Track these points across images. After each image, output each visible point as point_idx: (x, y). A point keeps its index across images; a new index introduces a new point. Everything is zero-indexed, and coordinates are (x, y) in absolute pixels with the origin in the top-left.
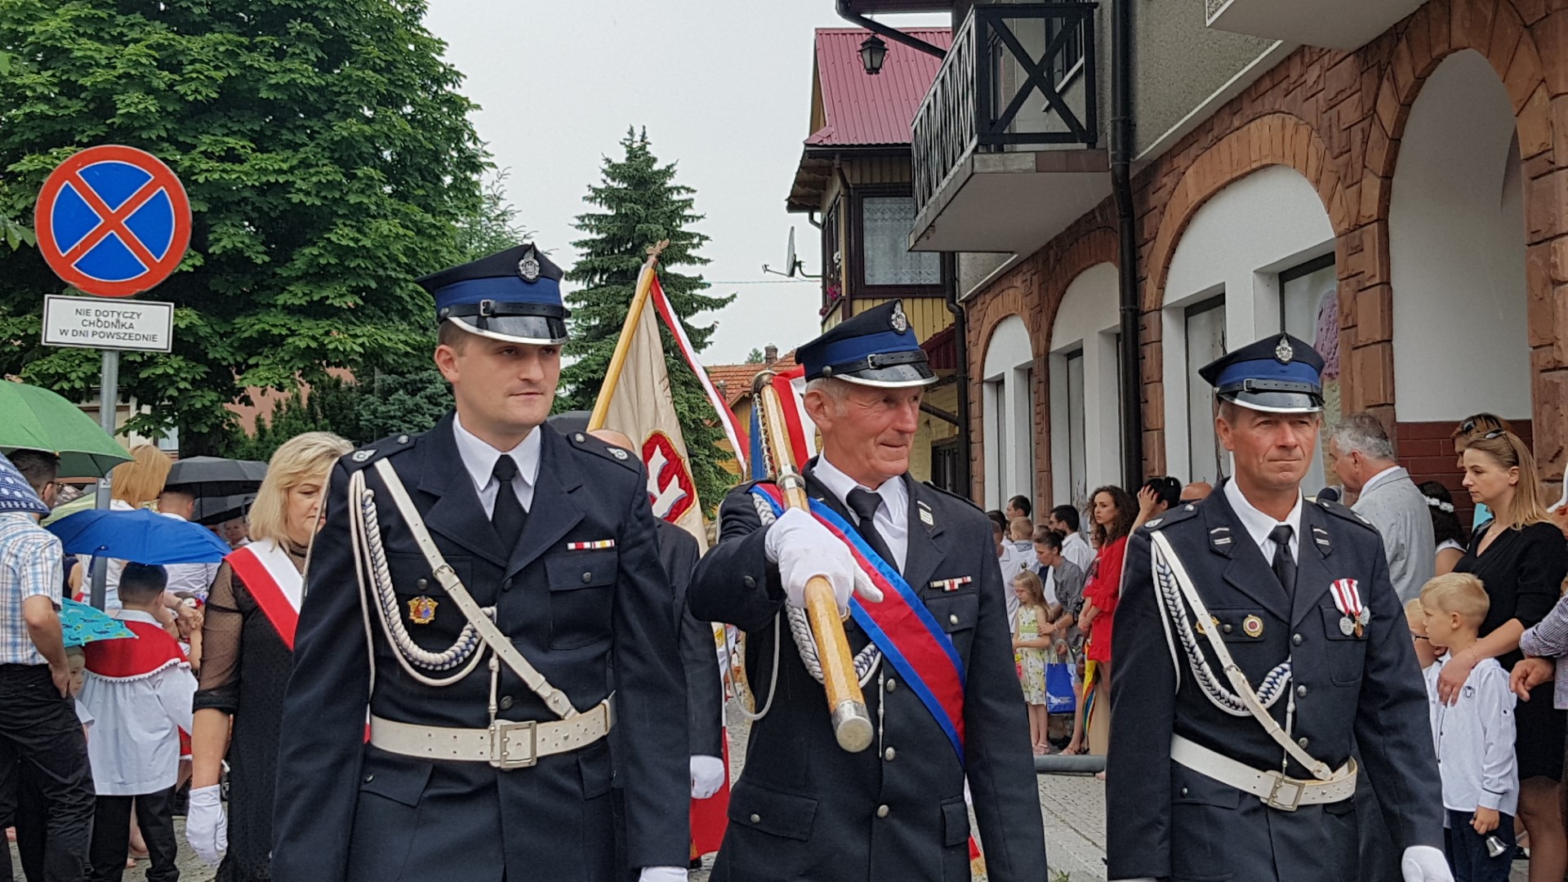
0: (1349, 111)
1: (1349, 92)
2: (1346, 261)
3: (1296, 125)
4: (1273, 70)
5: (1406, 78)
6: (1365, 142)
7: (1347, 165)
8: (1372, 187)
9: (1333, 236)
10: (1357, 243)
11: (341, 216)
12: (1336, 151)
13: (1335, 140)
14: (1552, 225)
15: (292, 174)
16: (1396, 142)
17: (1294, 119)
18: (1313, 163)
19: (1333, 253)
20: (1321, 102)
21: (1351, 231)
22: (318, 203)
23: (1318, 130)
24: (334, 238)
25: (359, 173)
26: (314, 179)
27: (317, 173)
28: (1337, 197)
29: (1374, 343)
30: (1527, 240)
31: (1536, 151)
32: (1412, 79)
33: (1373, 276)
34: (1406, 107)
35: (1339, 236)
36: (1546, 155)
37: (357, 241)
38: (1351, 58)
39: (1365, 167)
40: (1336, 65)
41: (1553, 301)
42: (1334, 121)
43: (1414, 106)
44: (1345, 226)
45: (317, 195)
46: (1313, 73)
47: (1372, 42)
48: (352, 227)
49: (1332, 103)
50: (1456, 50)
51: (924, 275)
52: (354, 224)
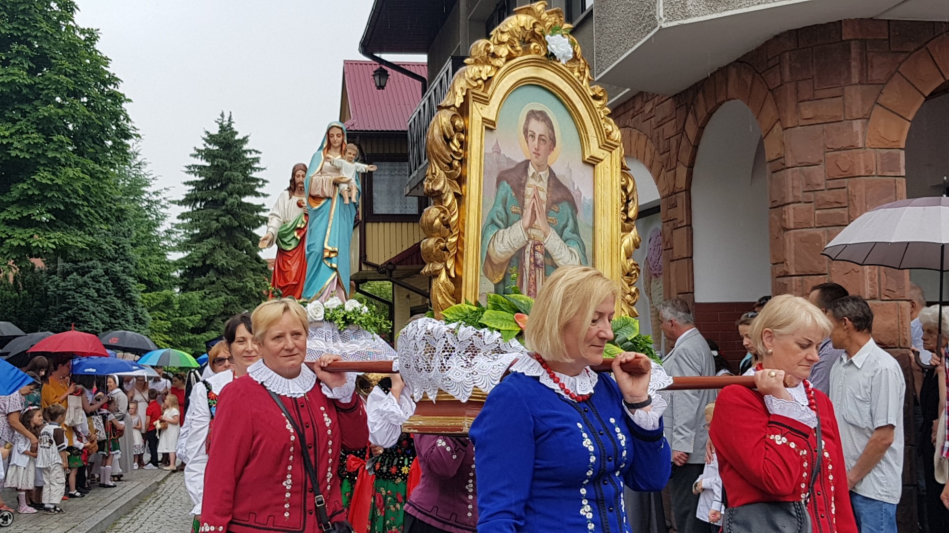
0: (669, 129)
1: (669, 119)
2: (667, 212)
3: (639, 135)
4: (625, 103)
5: (702, 113)
6: (678, 145)
7: (668, 159)
8: (682, 172)
9: (659, 197)
10: (673, 202)
11: (44, 165)
12: (662, 151)
13: (661, 145)
14: (784, 198)
15: (11, 138)
16: (696, 147)
17: (637, 132)
18: (648, 156)
19: (659, 206)
20: (653, 123)
21: (670, 196)
22: (28, 157)
23: (651, 139)
24: (38, 179)
25: (55, 139)
26: (26, 142)
27: (27, 138)
28: (662, 176)
29: (683, 258)
30: (769, 205)
31: (775, 158)
32: (706, 114)
33: (683, 221)
34: (702, 128)
35: (663, 198)
36: (780, 160)
37: (52, 180)
38: (671, 100)
39: (678, 160)
40: (662, 102)
41: (784, 239)
42: (661, 134)
43: (707, 127)
44: (666, 193)
45: (27, 152)
46: (648, 107)
47: (683, 92)
48: (49, 171)
49: (660, 124)
50: (730, 100)
51: (408, 209)
52: (51, 170)
